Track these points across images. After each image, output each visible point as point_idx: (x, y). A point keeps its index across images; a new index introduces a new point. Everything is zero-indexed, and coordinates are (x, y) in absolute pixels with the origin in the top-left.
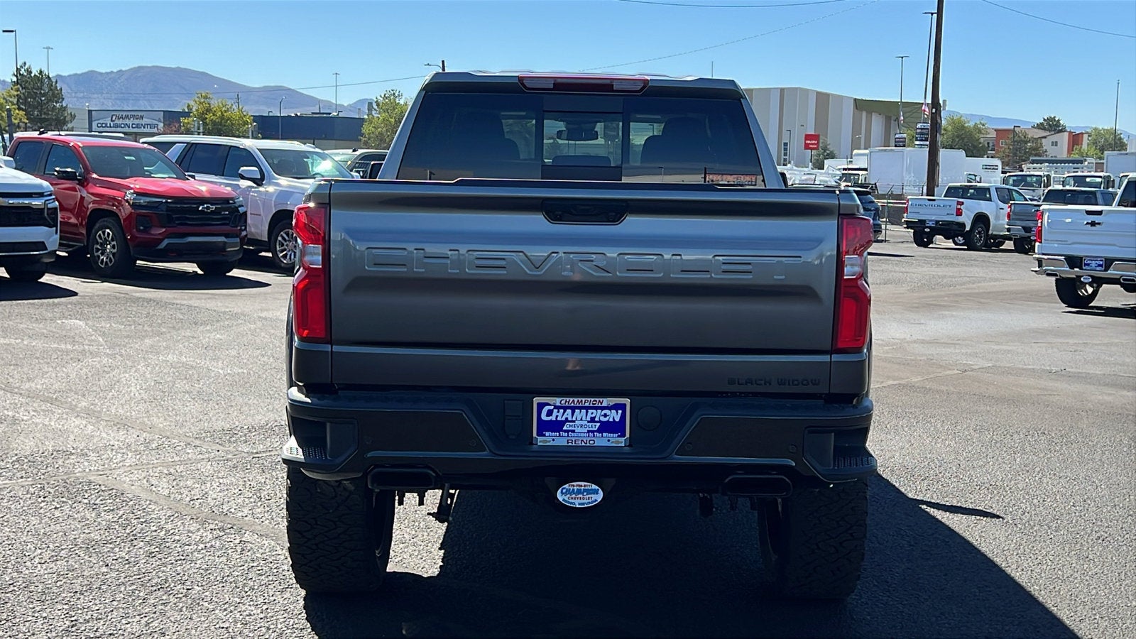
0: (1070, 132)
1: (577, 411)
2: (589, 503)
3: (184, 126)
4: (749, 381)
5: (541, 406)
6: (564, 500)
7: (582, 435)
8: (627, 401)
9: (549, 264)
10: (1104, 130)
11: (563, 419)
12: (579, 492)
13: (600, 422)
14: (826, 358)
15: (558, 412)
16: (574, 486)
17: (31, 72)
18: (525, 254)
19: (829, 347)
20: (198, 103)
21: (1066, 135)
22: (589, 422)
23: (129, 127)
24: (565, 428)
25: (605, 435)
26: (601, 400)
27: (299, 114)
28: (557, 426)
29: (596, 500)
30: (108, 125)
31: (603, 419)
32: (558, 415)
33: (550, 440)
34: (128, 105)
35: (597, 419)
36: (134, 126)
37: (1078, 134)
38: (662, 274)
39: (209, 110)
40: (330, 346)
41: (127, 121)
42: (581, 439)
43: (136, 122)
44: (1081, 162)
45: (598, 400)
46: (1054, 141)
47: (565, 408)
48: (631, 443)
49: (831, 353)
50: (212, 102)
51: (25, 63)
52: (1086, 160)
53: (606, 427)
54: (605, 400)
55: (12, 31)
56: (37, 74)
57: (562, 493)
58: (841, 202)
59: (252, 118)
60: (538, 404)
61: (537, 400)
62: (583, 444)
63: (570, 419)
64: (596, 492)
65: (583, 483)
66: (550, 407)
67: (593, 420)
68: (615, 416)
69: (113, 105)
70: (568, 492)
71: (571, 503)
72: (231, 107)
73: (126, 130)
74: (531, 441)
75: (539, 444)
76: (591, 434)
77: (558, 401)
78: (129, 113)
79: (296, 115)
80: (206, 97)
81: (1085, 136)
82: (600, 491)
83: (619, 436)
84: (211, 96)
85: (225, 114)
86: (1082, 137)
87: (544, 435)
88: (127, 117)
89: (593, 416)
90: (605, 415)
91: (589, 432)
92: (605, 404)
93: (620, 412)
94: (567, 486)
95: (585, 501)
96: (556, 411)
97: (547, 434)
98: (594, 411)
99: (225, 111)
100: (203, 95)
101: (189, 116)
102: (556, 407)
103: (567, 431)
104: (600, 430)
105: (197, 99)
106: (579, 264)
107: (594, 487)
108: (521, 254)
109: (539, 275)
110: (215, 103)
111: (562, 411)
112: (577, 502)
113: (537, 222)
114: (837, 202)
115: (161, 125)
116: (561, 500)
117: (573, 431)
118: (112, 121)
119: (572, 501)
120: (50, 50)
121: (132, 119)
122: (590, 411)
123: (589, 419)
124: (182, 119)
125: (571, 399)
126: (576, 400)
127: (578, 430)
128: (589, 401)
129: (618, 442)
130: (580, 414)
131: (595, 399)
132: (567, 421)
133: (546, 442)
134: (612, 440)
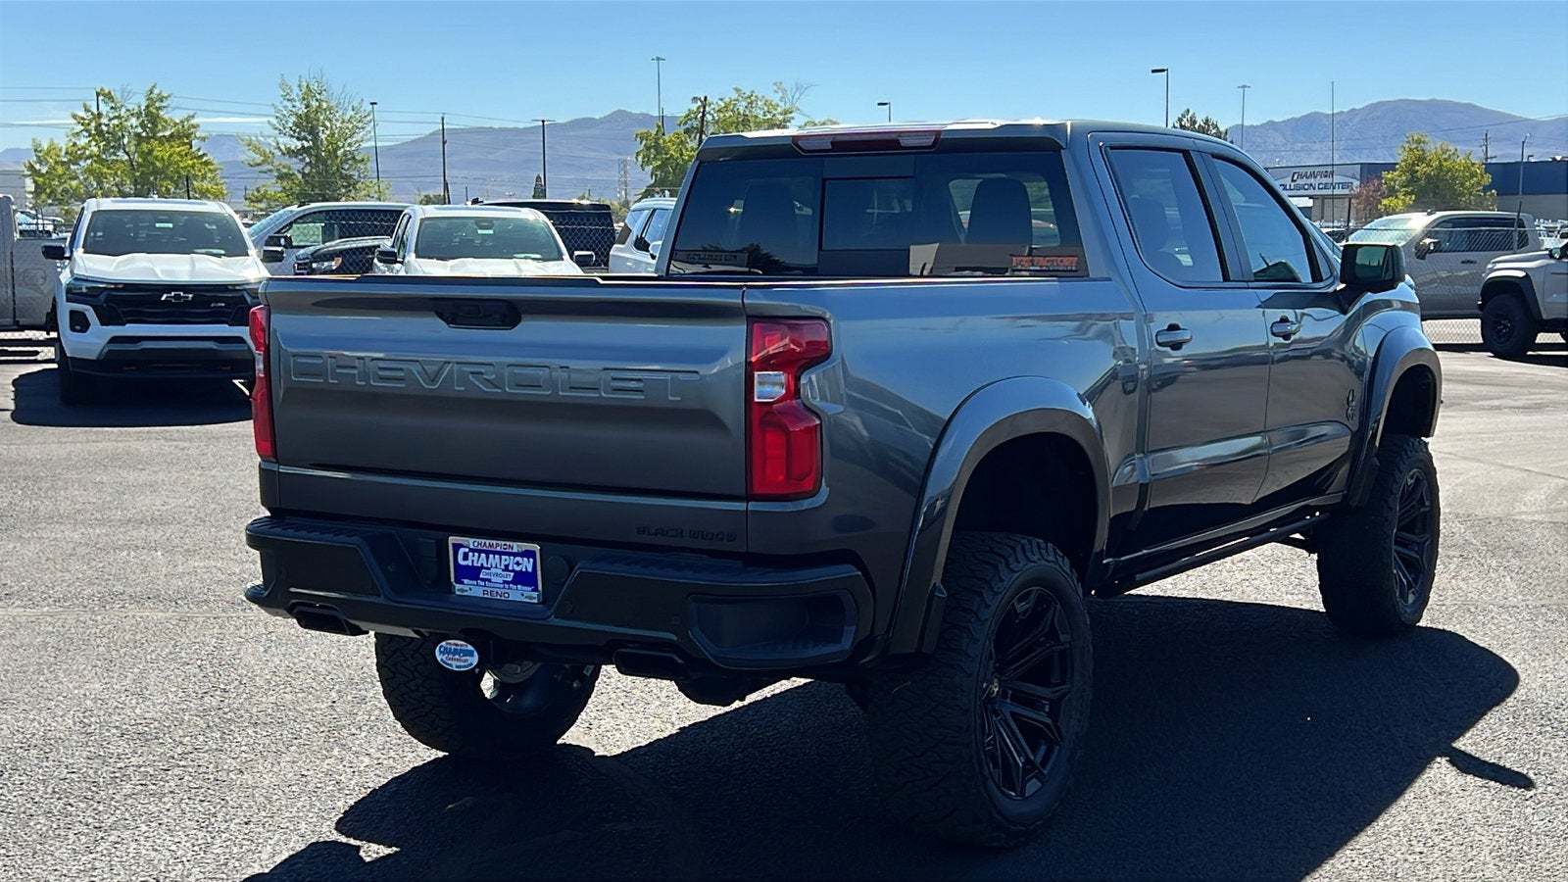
1: (491, 556)
2: (465, 667)
3: (1386, 183)
4: (663, 532)
5: (457, 547)
6: (442, 660)
7: (499, 585)
8: (536, 548)
9: (443, 377)
11: (479, 565)
12: (455, 652)
13: (513, 571)
14: (741, 506)
15: (474, 556)
16: (450, 644)
17: (1195, 122)
19: (742, 492)
20: (1408, 149)
22: (503, 570)
23: (1314, 189)
24: (481, 576)
25: (519, 587)
26: (511, 544)
27: (1558, 158)
28: (473, 573)
29: (471, 664)
30: (1288, 187)
31: (517, 568)
32: (475, 560)
33: (468, 589)
34: (1360, 157)
35: (510, 568)
36: (1321, 186)
38: (550, 391)
39: (1421, 159)
40: (278, 465)
41: (1312, 181)
42: (495, 590)
43: (1325, 180)
45: (508, 543)
47: (480, 552)
48: (545, 600)
49: (748, 498)
50: (1427, 148)
51: (1188, 111)
53: (522, 578)
54: (515, 544)
55: (1163, 70)
56: (1202, 124)
57: (441, 652)
58: (745, 301)
59: (1484, 166)
60: (454, 545)
61: (452, 540)
62: (499, 597)
63: (485, 565)
64: (471, 654)
65: (459, 642)
66: (465, 549)
67: (506, 568)
68: (527, 565)
69: (1341, 158)
70: (446, 651)
71: (448, 664)
72: (1454, 154)
73: (1311, 192)
74: (450, 589)
75: (457, 593)
76: (507, 586)
77: (471, 542)
78: (1317, 170)
79: (1554, 159)
80: (1419, 142)
82: (476, 653)
83: (533, 590)
84: (1427, 140)
85: (1445, 164)
87: (462, 583)
88: (1314, 175)
89: (506, 563)
90: (518, 564)
91: (505, 582)
92: (515, 550)
93: (531, 560)
94: (444, 643)
95: (462, 664)
96: (471, 554)
97: (466, 581)
98: (507, 557)
99: (1446, 160)
100: (1416, 138)
101: (1395, 170)
102: (471, 550)
103: (484, 580)
105: (1407, 145)
106: (471, 378)
107: (470, 648)
108: (417, 365)
109: (434, 389)
110: (1432, 147)
111: (476, 554)
112: (454, 663)
114: (740, 301)
115: (1356, 183)
116: (439, 659)
117: (489, 580)
118: (1293, 181)
119: (449, 662)
120: (1246, 89)
121: (1319, 177)
122: (503, 557)
123: (503, 567)
124: (1384, 173)
125: (483, 541)
126: (487, 542)
127: (494, 579)
128: (500, 545)
129: (531, 598)
130: (494, 560)
131: (503, 543)
132: (482, 567)
133: (462, 590)
134: (526, 594)
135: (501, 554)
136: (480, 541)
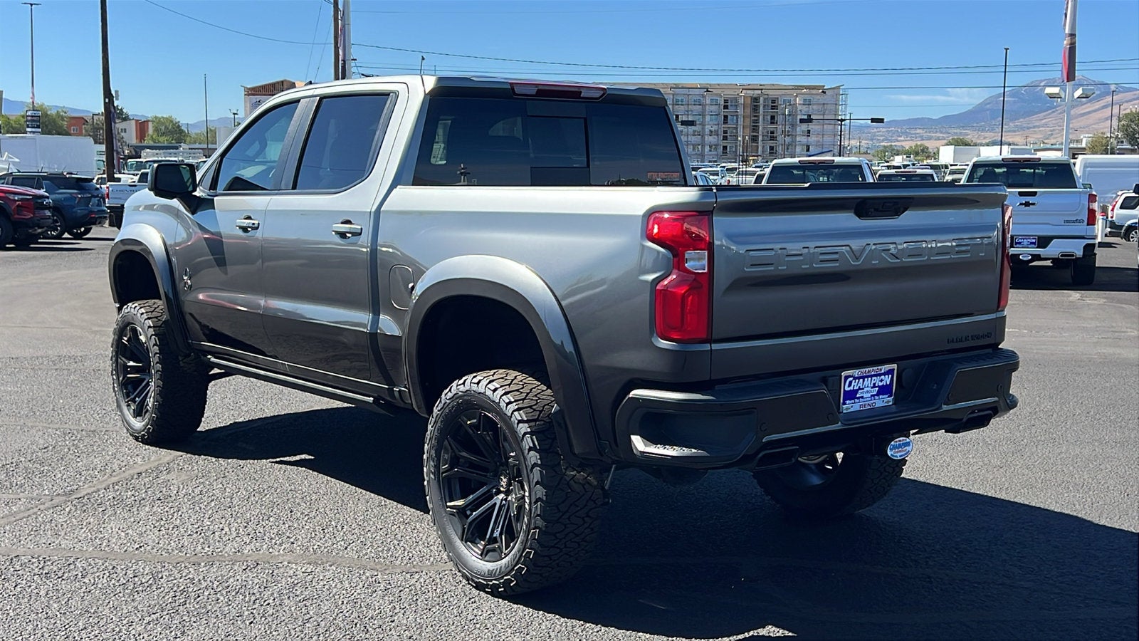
0: (137, 121)
1: (866, 379)
5: (846, 379)
6: (891, 455)
7: (868, 399)
8: (895, 366)
9: (865, 255)
10: (163, 117)
11: (857, 388)
12: (900, 446)
13: (878, 386)
14: (993, 316)
15: (855, 382)
16: (896, 442)
18: (851, 248)
19: (996, 307)
21: (133, 122)
22: (872, 388)
25: (881, 397)
26: (880, 368)
28: (853, 395)
29: (908, 451)
31: (881, 384)
32: (855, 385)
33: (850, 407)
37: (144, 121)
38: (926, 257)
40: (709, 345)
42: (865, 403)
44: (177, 148)
45: (878, 368)
46: (123, 128)
47: (859, 378)
48: (895, 401)
49: (996, 310)
52: (180, 146)
53: (882, 390)
54: (883, 367)
57: (890, 449)
60: (844, 377)
61: (844, 374)
62: (868, 407)
63: (862, 387)
64: (908, 444)
65: (901, 439)
66: (851, 379)
67: (874, 386)
68: (887, 380)
70: (895, 447)
74: (839, 410)
75: (844, 412)
76: (873, 398)
77: (856, 372)
81: (150, 124)
82: (911, 443)
83: (889, 397)
86: (148, 125)
87: (846, 404)
89: (875, 382)
90: (882, 381)
91: (872, 396)
92: (882, 371)
93: (890, 376)
94: (893, 443)
95: (903, 453)
97: (848, 402)
98: (876, 378)
102: (854, 378)
103: (858, 398)
104: (878, 394)
106: (883, 254)
107: (908, 440)
108: (848, 247)
109: (857, 265)
111: (861, 380)
112: (898, 454)
113: (848, 220)
116: (889, 455)
117: (862, 397)
119: (895, 455)
122: (873, 378)
123: (872, 385)
125: (864, 370)
126: (867, 370)
127: (865, 396)
128: (873, 370)
129: (889, 402)
130: (867, 381)
131: (876, 368)
132: (860, 389)
133: (847, 409)
134: (885, 401)
135: (871, 376)
136: (862, 370)
